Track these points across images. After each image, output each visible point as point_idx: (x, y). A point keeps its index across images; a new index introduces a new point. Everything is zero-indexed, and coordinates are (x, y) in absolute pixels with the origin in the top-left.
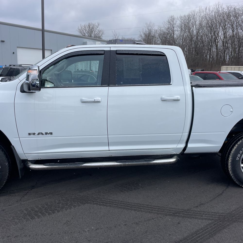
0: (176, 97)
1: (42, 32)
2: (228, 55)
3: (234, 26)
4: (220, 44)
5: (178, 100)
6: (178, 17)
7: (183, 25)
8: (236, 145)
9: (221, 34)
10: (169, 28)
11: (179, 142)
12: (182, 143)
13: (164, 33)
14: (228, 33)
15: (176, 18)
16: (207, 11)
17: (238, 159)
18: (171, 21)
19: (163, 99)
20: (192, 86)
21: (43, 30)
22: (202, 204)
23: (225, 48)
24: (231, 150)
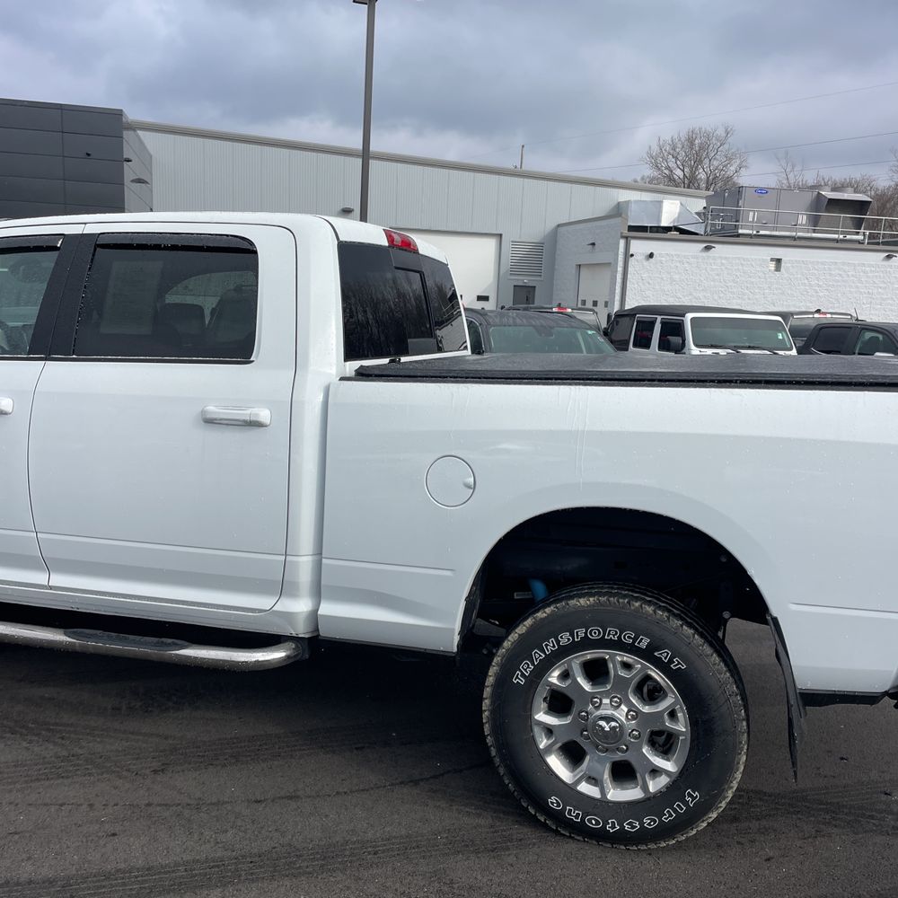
1: (361, 160)
11: (282, 590)
17: (519, 679)
19: (208, 417)
21: (366, 155)
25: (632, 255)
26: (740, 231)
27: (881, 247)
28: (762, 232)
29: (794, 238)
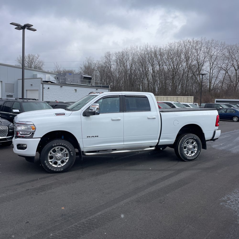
0: (154, 117)
2: (157, 87)
3: (161, 63)
4: (150, 77)
5: (155, 118)
6: (114, 53)
7: (118, 60)
8: (181, 140)
9: (150, 69)
10: (106, 62)
11: (156, 139)
12: (157, 140)
13: (102, 67)
14: (156, 68)
15: (112, 53)
16: (139, 49)
17: (182, 146)
18: (108, 56)
19: (148, 118)
20: (160, 112)
22: (169, 167)
23: (155, 81)
24: (179, 142)
25: (44, 88)
26: (66, 83)
27: (95, 87)
28: (71, 83)
29: (78, 85)
